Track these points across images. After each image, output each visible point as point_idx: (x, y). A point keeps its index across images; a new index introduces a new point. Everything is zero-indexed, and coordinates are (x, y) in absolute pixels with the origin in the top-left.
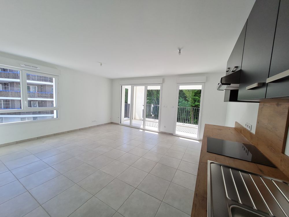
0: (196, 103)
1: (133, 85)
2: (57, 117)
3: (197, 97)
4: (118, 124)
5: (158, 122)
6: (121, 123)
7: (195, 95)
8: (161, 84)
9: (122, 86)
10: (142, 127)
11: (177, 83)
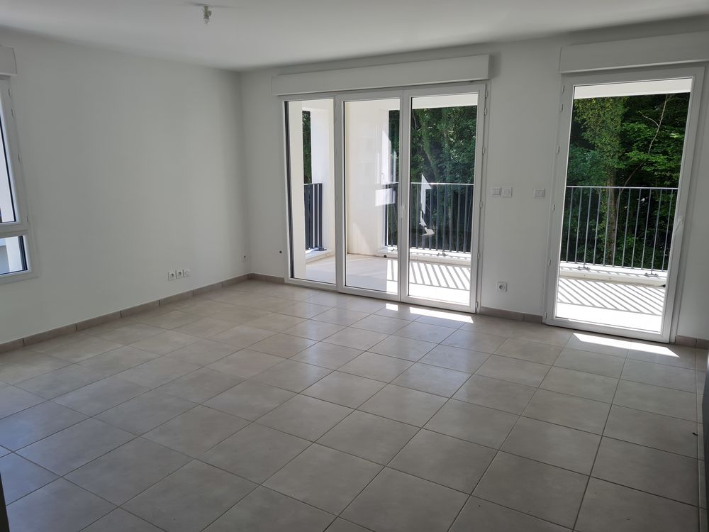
0: (630, 154)
1: (341, 96)
2: (25, 267)
3: (636, 126)
4: (279, 282)
5: (470, 264)
6: (292, 276)
7: (626, 117)
8: (481, 84)
9: (286, 103)
10: (392, 289)
11: (563, 75)
